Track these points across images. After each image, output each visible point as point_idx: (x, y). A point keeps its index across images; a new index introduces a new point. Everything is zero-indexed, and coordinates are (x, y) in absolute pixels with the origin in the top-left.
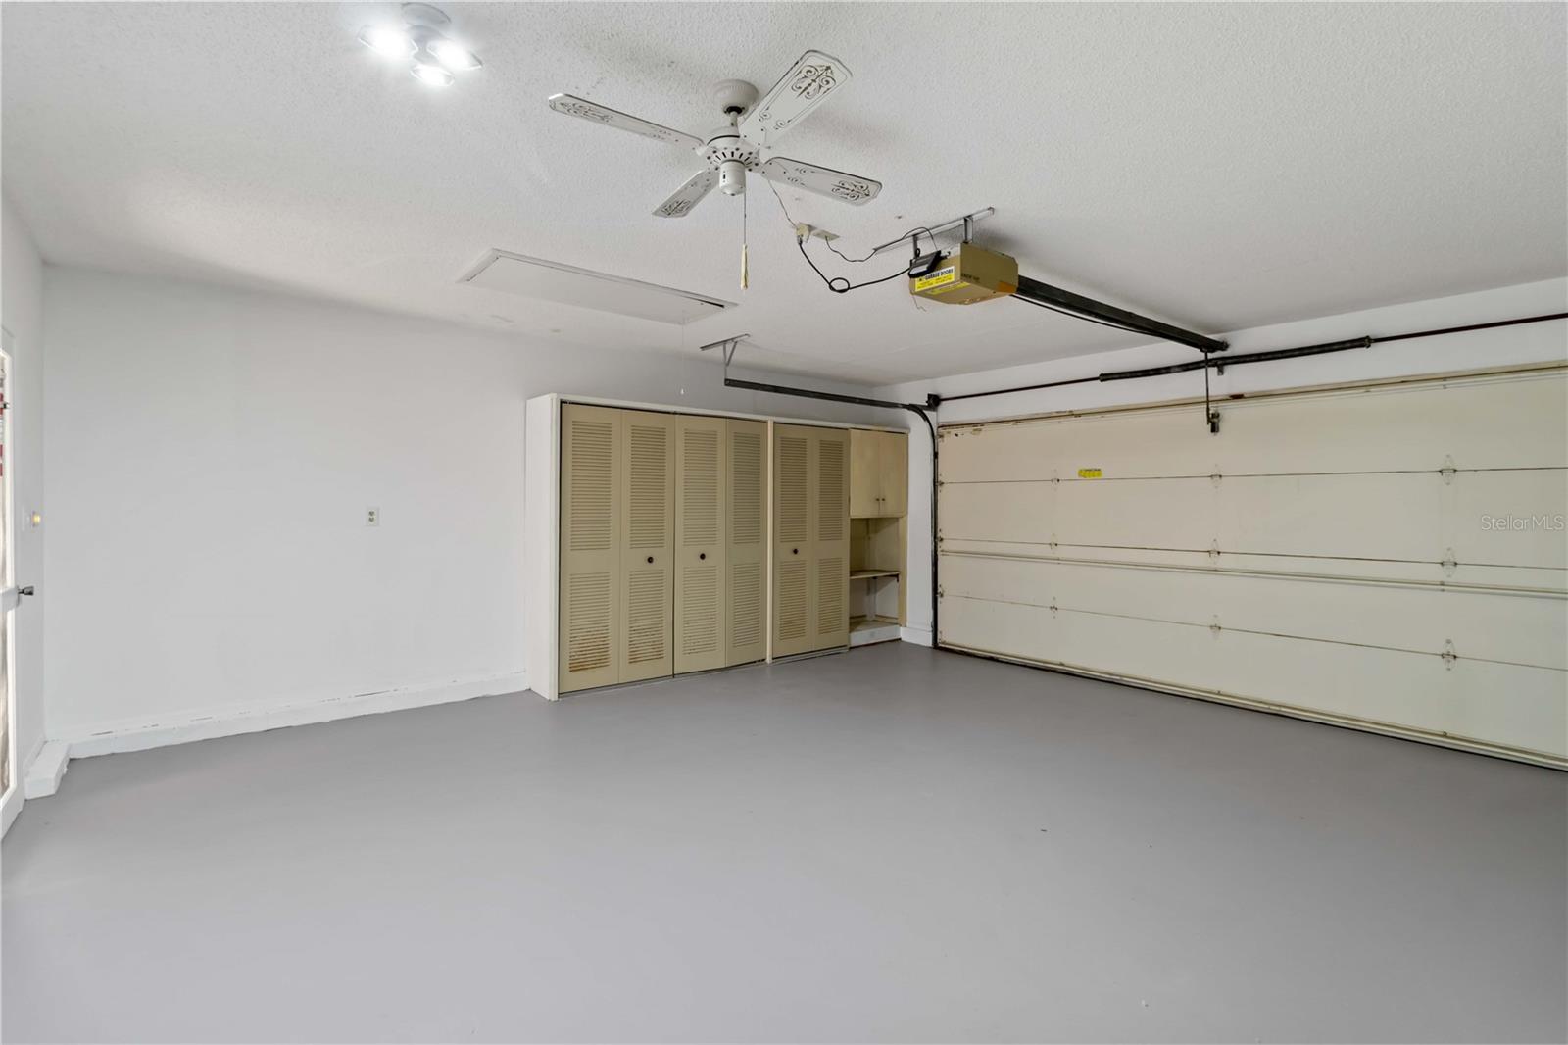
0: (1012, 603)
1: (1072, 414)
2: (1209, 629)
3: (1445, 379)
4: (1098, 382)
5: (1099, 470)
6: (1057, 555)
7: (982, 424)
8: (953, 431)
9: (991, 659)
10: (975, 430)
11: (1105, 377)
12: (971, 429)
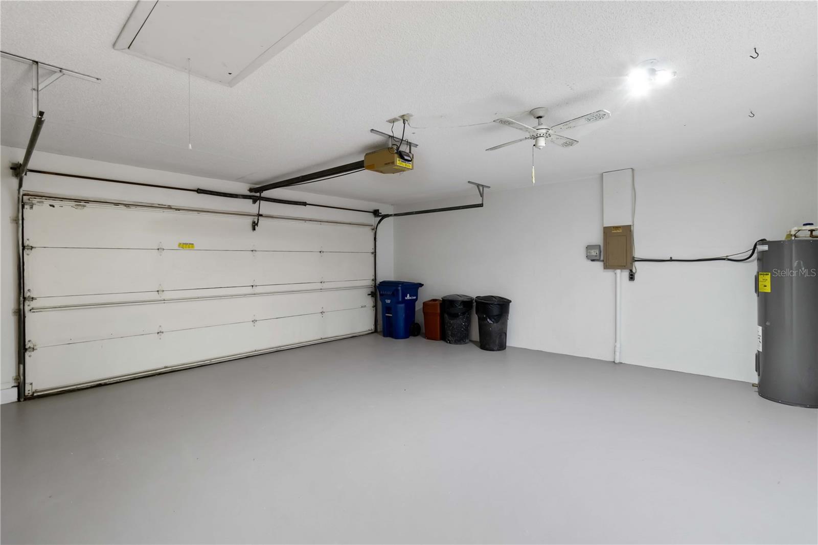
0: (122, 337)
1: (170, 208)
2: (251, 322)
3: (321, 222)
4: (196, 193)
5: (192, 244)
6: (162, 298)
7: (87, 201)
8: (48, 202)
9: (100, 385)
10: (78, 205)
11: (199, 191)
12: (73, 203)
